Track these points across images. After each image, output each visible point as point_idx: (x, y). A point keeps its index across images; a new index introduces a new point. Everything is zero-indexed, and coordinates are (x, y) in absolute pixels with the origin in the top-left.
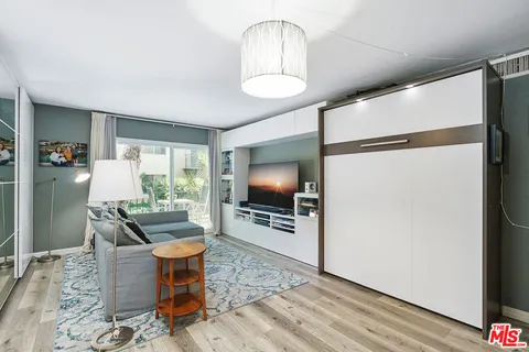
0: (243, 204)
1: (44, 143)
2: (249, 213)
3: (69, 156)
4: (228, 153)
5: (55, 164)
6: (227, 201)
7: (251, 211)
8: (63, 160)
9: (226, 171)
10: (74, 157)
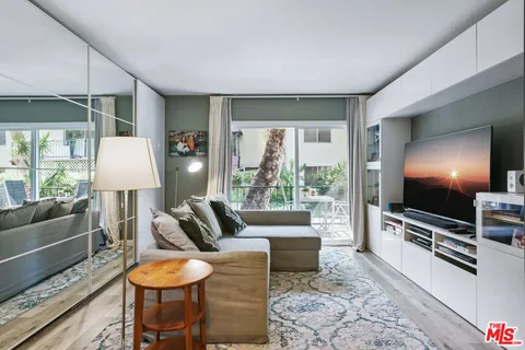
0: (394, 208)
1: (172, 134)
2: (400, 222)
3: (192, 145)
4: (377, 128)
5: (181, 154)
6: (374, 202)
7: (404, 220)
8: (187, 149)
9: (373, 157)
10: (196, 145)
